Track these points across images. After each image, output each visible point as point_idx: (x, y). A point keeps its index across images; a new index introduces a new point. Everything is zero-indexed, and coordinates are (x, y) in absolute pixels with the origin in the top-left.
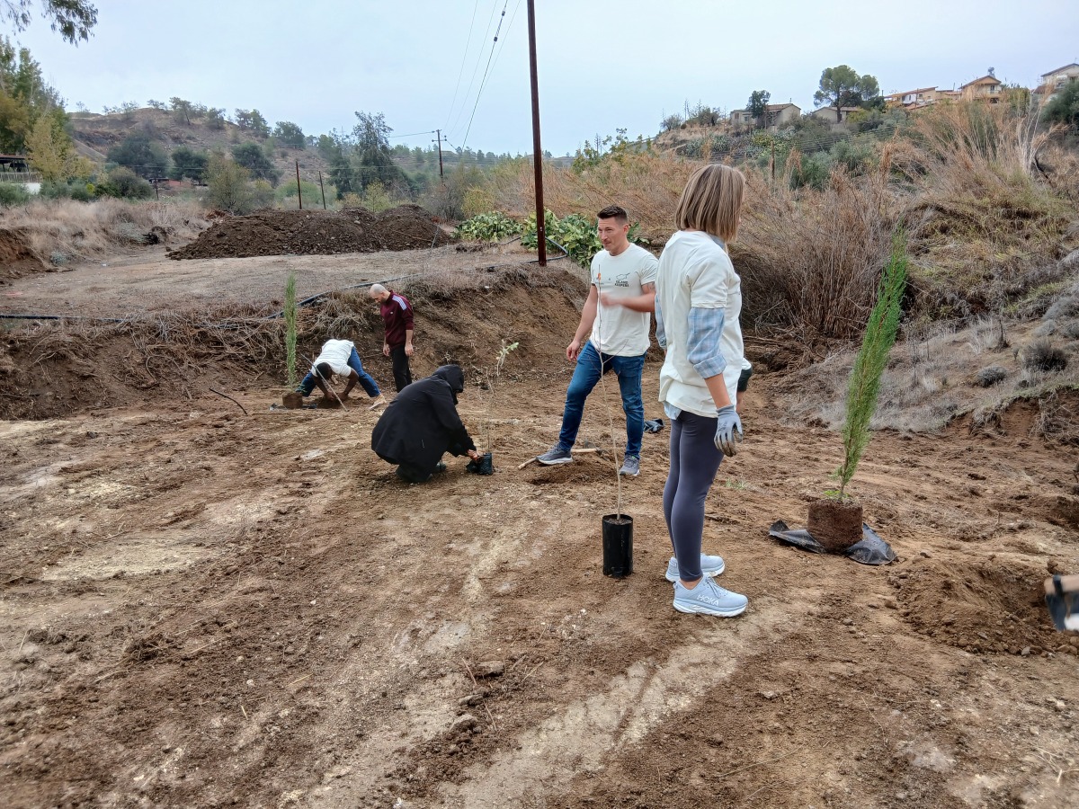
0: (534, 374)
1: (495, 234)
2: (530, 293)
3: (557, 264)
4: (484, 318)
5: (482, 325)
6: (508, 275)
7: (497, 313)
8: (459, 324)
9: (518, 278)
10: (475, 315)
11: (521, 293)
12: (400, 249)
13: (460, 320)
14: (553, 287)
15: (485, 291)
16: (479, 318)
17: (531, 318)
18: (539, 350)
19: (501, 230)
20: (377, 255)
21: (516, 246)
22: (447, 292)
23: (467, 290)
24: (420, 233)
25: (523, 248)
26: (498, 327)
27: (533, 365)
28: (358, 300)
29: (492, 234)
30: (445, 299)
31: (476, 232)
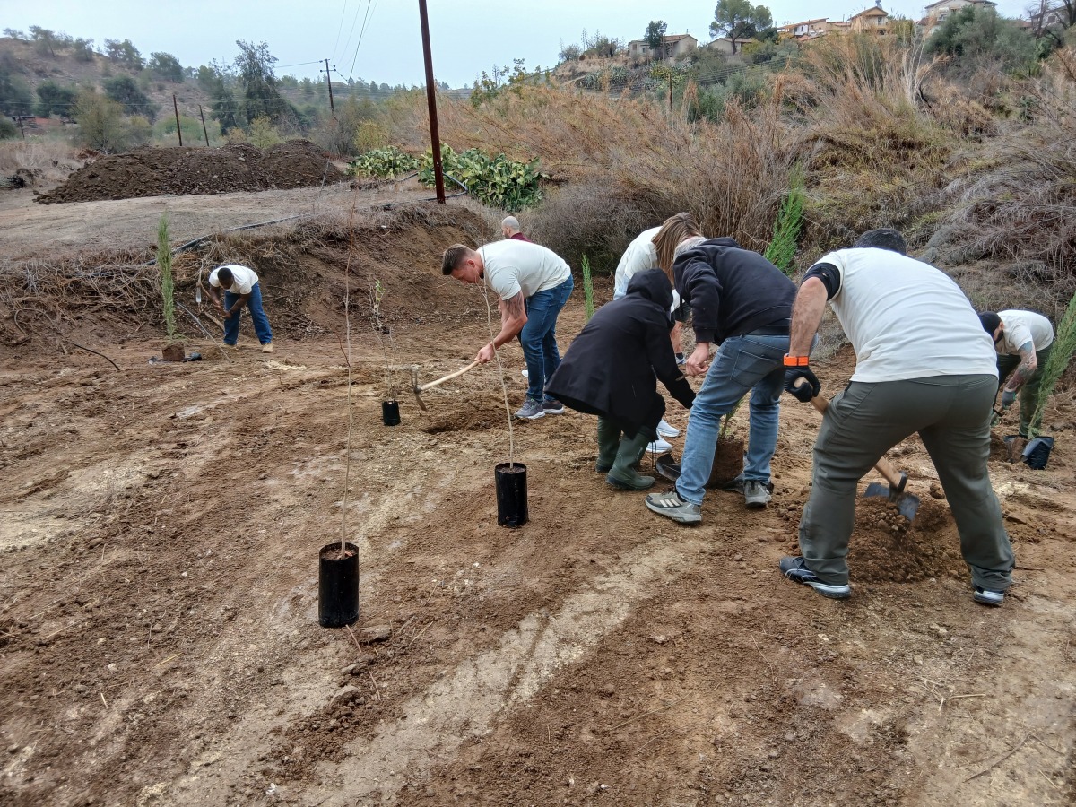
0: (438, 316)
1: (391, 170)
2: (429, 233)
3: (457, 201)
4: (383, 259)
5: (380, 266)
6: (405, 213)
7: (396, 254)
8: (356, 266)
9: (416, 216)
10: (372, 256)
11: (420, 233)
12: (289, 187)
13: (356, 262)
14: (453, 226)
15: (382, 230)
16: (377, 259)
17: (432, 258)
18: (441, 292)
19: (397, 166)
20: (264, 194)
21: (413, 182)
22: (341, 232)
23: (362, 230)
24: (310, 170)
25: (420, 185)
26: (397, 269)
27: (436, 307)
28: (245, 242)
29: (388, 170)
30: (340, 240)
31: (370, 168)
